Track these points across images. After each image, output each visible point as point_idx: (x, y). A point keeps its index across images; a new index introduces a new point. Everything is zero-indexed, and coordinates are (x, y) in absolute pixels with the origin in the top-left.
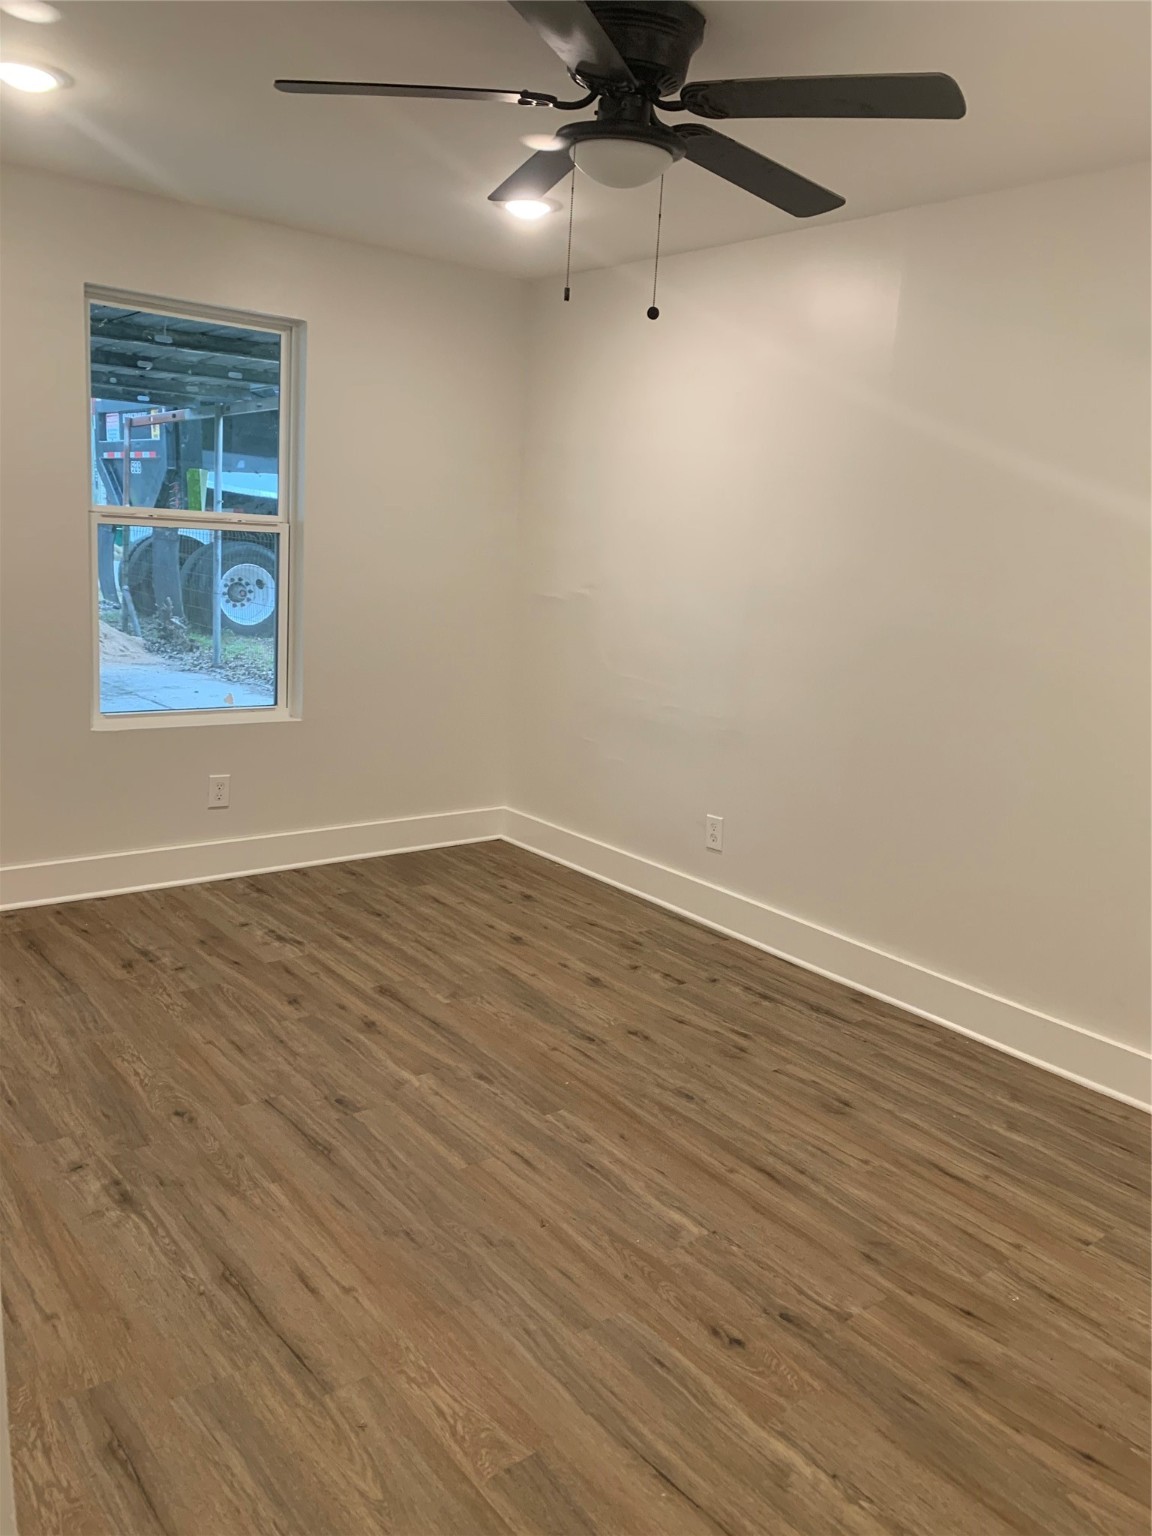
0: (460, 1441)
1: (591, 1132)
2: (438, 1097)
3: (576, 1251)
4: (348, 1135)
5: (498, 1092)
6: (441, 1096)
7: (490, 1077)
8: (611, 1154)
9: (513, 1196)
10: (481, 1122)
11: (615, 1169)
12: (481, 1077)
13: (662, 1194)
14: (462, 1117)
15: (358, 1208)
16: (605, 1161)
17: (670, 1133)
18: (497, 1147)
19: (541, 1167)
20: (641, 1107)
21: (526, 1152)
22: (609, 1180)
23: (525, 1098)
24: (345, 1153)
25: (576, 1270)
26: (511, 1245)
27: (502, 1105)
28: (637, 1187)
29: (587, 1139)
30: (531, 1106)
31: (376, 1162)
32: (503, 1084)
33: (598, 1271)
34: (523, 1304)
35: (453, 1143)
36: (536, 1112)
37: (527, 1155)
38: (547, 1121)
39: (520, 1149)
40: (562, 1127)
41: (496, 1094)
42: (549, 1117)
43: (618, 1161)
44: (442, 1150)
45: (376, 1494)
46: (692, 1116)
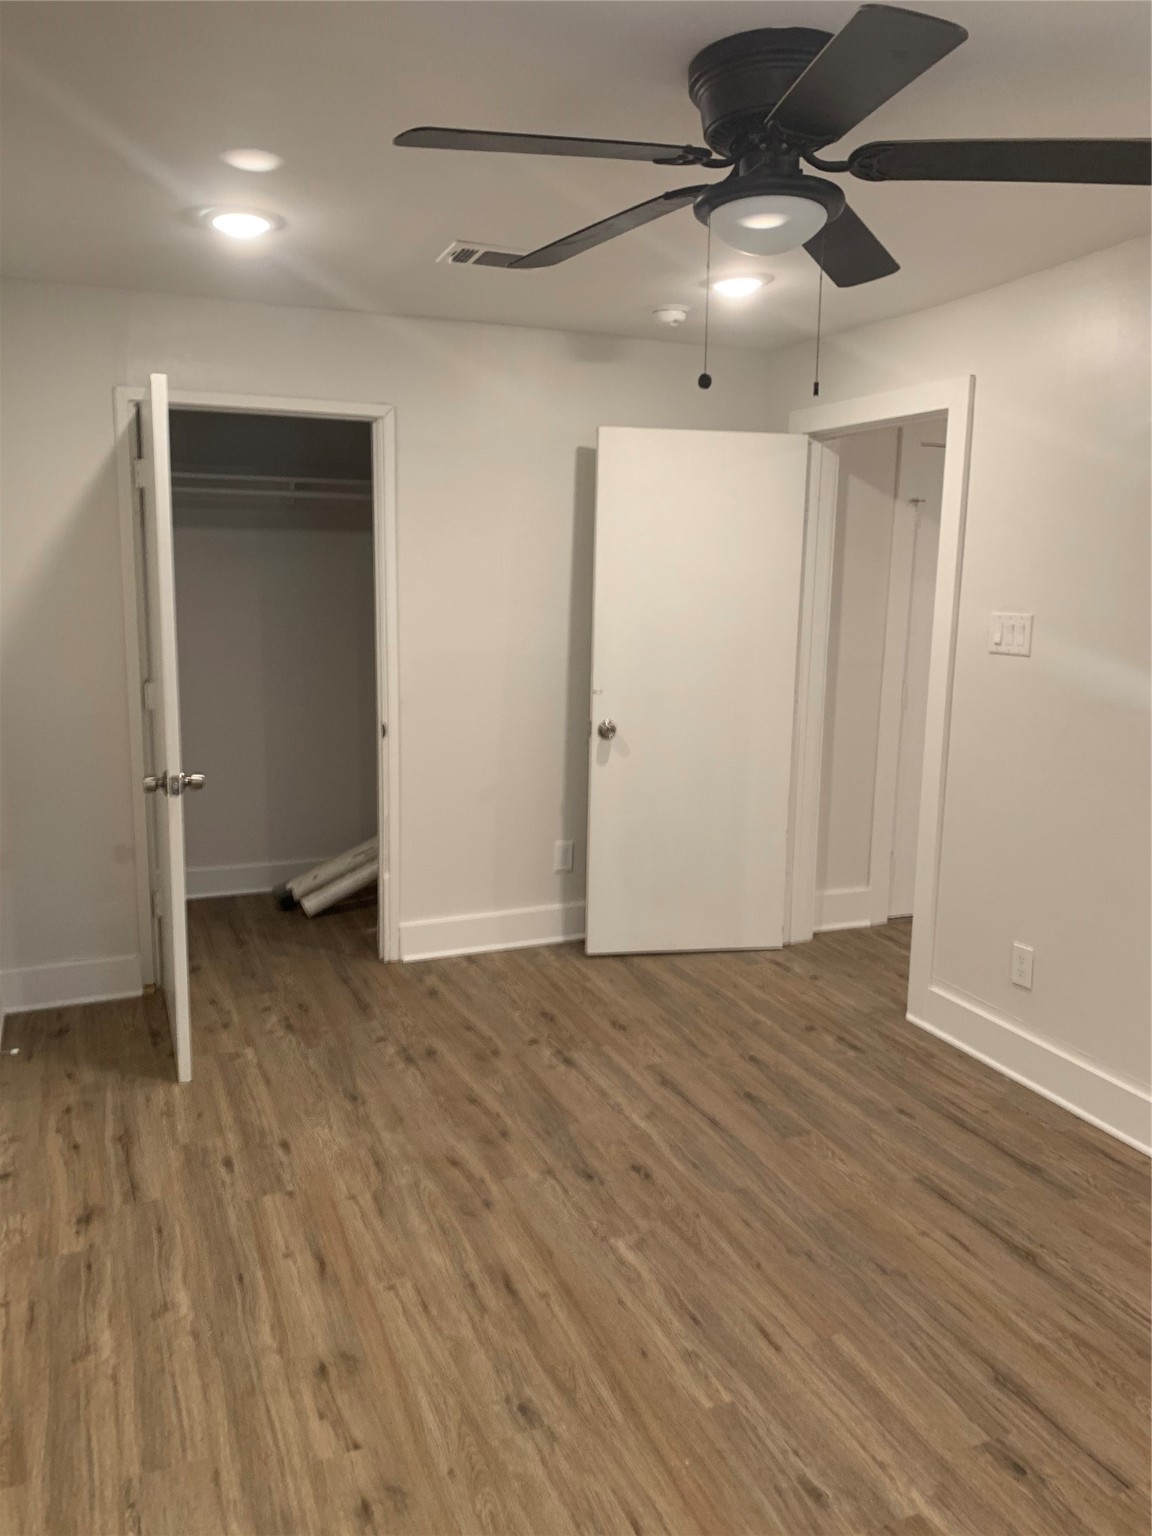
0: (828, 1148)
1: (680, 1368)
2: (879, 1458)
3: (733, 1239)
4: (986, 1404)
5: (793, 1458)
6: (874, 1458)
7: (803, 1493)
8: (668, 1333)
9: (784, 1296)
10: (818, 1403)
11: (668, 1314)
12: (817, 1496)
13: (633, 1280)
14: (843, 1413)
15: (939, 1302)
16: (677, 1325)
17: (585, 1353)
18: (798, 1359)
19: (750, 1328)
20: (600, 1400)
21: (765, 1349)
22: (680, 1301)
23: (753, 1437)
24: (979, 1377)
25: (737, 1226)
26: (789, 1251)
27: (789, 1429)
28: (655, 1293)
29: (689, 1357)
30: (747, 1420)
31: (937, 1357)
32: (783, 1472)
33: (719, 1223)
34: (785, 1209)
35: (850, 1373)
36: (744, 1411)
37: (763, 1343)
38: (731, 1391)
39: (770, 1353)
40: (714, 1380)
41: (796, 1453)
42: (727, 1397)
43: (662, 1322)
44: (863, 1364)
45: (874, 1136)
46: (541, 1377)
